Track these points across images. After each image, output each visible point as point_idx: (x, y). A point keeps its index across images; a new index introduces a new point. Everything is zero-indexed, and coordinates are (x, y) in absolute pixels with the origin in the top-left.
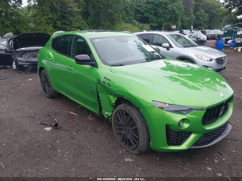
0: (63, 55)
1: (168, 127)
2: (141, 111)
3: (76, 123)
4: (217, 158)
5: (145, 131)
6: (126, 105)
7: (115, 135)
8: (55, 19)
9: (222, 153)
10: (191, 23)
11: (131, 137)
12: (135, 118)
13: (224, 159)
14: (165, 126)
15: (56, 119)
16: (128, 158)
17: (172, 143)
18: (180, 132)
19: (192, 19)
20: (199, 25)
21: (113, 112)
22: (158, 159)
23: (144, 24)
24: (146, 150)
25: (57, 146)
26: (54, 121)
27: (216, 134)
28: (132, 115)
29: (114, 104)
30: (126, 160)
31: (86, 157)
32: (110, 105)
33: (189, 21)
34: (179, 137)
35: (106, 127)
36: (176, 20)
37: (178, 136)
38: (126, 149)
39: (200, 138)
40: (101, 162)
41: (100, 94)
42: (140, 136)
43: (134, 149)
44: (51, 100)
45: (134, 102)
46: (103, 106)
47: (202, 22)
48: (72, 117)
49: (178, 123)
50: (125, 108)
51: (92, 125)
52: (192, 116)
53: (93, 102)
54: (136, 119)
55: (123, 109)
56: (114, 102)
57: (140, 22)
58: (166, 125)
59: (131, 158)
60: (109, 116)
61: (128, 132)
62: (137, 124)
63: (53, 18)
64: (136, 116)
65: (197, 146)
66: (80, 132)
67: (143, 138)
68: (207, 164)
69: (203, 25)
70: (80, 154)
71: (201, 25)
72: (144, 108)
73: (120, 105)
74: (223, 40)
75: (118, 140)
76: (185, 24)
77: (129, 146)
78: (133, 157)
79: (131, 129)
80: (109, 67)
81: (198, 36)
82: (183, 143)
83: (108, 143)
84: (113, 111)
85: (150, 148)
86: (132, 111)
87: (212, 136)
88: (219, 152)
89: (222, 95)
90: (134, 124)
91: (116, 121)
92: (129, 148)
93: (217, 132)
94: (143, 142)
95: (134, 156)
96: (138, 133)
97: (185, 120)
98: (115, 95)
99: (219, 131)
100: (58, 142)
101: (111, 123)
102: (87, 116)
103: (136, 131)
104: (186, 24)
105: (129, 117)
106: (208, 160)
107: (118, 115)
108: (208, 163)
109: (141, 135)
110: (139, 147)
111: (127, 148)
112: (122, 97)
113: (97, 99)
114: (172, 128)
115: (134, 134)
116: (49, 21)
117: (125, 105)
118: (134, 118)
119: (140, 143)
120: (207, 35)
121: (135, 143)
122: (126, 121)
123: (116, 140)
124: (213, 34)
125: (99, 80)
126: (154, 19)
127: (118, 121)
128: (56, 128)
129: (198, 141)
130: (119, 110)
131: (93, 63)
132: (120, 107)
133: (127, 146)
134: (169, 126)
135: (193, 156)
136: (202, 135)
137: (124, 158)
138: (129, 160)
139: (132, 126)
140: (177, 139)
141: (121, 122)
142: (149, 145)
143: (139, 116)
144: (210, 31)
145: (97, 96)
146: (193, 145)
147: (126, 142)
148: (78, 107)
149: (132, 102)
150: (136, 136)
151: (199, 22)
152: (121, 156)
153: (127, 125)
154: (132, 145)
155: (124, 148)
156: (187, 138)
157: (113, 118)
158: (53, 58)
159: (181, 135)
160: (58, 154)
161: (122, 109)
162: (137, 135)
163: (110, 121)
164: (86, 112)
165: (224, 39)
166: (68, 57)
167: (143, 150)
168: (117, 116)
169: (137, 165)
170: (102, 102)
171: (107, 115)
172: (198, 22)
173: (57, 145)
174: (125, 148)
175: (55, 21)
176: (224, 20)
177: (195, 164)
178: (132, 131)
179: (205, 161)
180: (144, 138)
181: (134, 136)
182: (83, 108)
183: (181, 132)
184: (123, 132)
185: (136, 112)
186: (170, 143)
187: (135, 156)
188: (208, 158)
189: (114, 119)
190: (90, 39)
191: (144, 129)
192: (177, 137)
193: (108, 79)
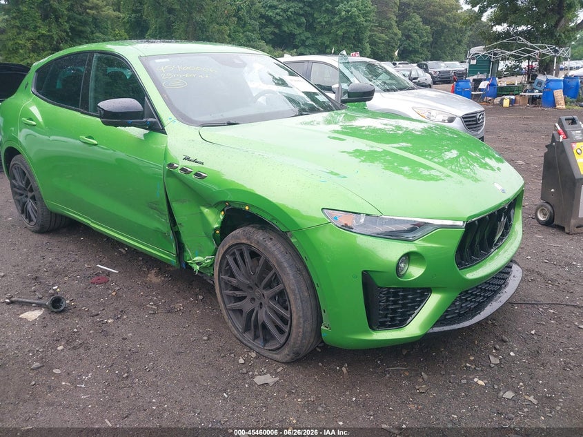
0: (66, 108)
1: (368, 280)
2: (293, 241)
3: (114, 293)
4: (494, 351)
5: (306, 294)
6: (251, 229)
7: (226, 317)
8: (56, 37)
9: (506, 338)
10: (394, 47)
11: (268, 316)
12: (277, 261)
13: (512, 354)
14: (361, 275)
15: (56, 287)
16: (265, 374)
17: (380, 322)
18: (399, 292)
19: (396, 38)
20: (411, 52)
21: (214, 254)
22: (344, 369)
23: (283, 51)
24: (312, 348)
25: (59, 361)
26: (51, 291)
27: (488, 290)
28: (268, 256)
29: (218, 232)
30: (259, 380)
31: (144, 382)
32: (207, 236)
33: (388, 43)
34: (398, 304)
35: (200, 297)
36: (360, 41)
37: (395, 303)
38: (258, 350)
39: (453, 303)
40: (189, 393)
41: (174, 206)
42: (294, 309)
43: (278, 349)
44: (44, 239)
45: (274, 219)
46: (185, 239)
47: (418, 46)
48: (103, 279)
49: (395, 265)
50: (248, 239)
51: (159, 297)
52: (429, 245)
53: (157, 231)
54: (280, 264)
55: (243, 241)
56: (216, 226)
57: (274, 47)
58: (363, 273)
59: (271, 375)
60: (206, 267)
61: (261, 304)
62: (284, 278)
63: (51, 37)
64: (279, 256)
65: (447, 325)
66: (125, 317)
67: (301, 315)
68: (471, 369)
69: (421, 51)
70: (127, 377)
71: (415, 52)
72: (300, 230)
73: (234, 232)
74: (469, 81)
75: (233, 329)
76: (379, 49)
77: (266, 341)
78: (279, 370)
79: (267, 293)
80: (199, 128)
81: (413, 73)
82: (409, 321)
83: (206, 338)
84: (216, 249)
85: (323, 342)
86: (269, 244)
87: (481, 296)
88: (497, 337)
89: (500, 188)
90: (276, 279)
91: (226, 278)
92: (264, 346)
93: (492, 284)
94: (301, 326)
95: (279, 367)
96: (287, 303)
97: (412, 257)
98: (217, 205)
99: (495, 282)
100: (60, 348)
101: (213, 286)
102: (146, 274)
103: (282, 298)
104: (381, 49)
105: (261, 261)
106: (472, 358)
107: (230, 259)
108: (473, 367)
109: (297, 308)
110: (292, 340)
111: (259, 347)
112: (237, 206)
113: (168, 221)
114: (379, 281)
115: (277, 307)
116: (40, 43)
117: (249, 229)
118: (273, 262)
119: (294, 329)
120: (431, 74)
121: (281, 331)
122: (254, 274)
123: (228, 328)
124: (445, 69)
125: (171, 165)
126: (308, 38)
127: (232, 276)
128: (55, 310)
129: (447, 311)
130: (233, 245)
131: (150, 120)
132: (233, 236)
133: (259, 343)
134: (372, 275)
135: (434, 354)
136: (456, 294)
137: (253, 376)
138: (268, 379)
139: (269, 286)
140: (394, 311)
141: (240, 279)
142: (318, 333)
143: (288, 256)
144: (437, 64)
145: (167, 213)
146: (436, 325)
147: (255, 332)
148: (121, 252)
149: (268, 218)
150: (283, 312)
151: (410, 46)
152: (244, 370)
153: (256, 285)
154: (273, 337)
155: (251, 349)
156: (419, 306)
157: (216, 268)
158: (40, 119)
159: (404, 297)
160: (60, 382)
161: (239, 241)
162: (286, 308)
163: (209, 281)
164: (141, 263)
165: (471, 78)
166: (82, 113)
167: (304, 349)
168: (228, 264)
169: (290, 393)
170: (182, 230)
171: (198, 264)
172: (409, 44)
173: (59, 357)
174: (255, 348)
175: (55, 43)
176: (466, 40)
177: (443, 373)
178: (271, 299)
179: (466, 362)
180: (304, 316)
181: (276, 313)
182: (134, 253)
183: (404, 290)
184: (247, 306)
185: (279, 245)
186: (375, 324)
187: (281, 368)
188: (473, 355)
189: (220, 272)
190: (140, 57)
191: (304, 288)
192: (392, 305)
193: (195, 161)
